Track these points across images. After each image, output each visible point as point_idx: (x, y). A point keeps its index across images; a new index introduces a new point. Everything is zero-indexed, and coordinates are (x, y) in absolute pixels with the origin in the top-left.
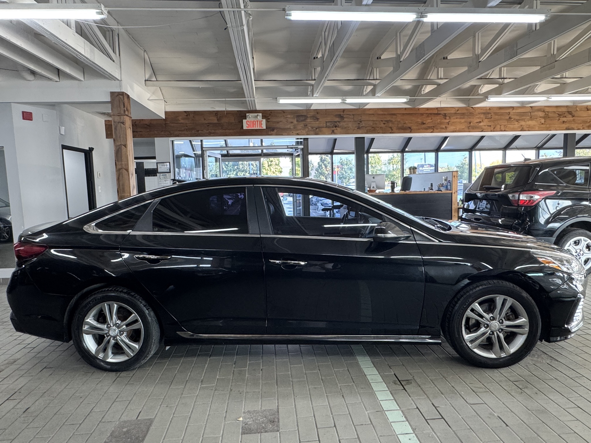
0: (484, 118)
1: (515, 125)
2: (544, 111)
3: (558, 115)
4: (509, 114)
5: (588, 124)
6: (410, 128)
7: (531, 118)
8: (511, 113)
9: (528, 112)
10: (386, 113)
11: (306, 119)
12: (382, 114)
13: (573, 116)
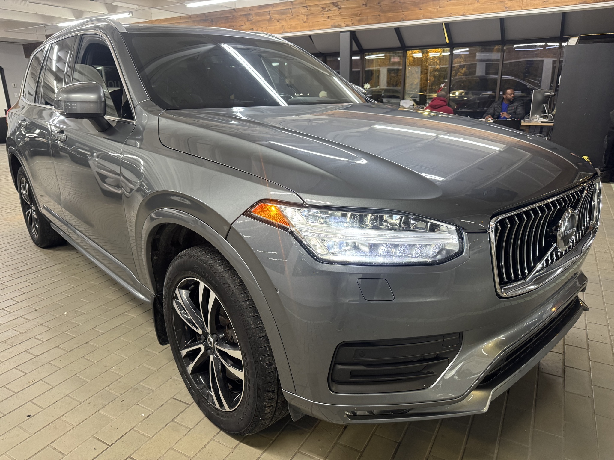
0: (246, 21)
1: (276, 26)
2: (306, 7)
3: (322, 9)
4: (269, 14)
5: (358, 18)
7: (292, 16)
8: (271, 12)
9: (288, 9)
13: (340, 9)
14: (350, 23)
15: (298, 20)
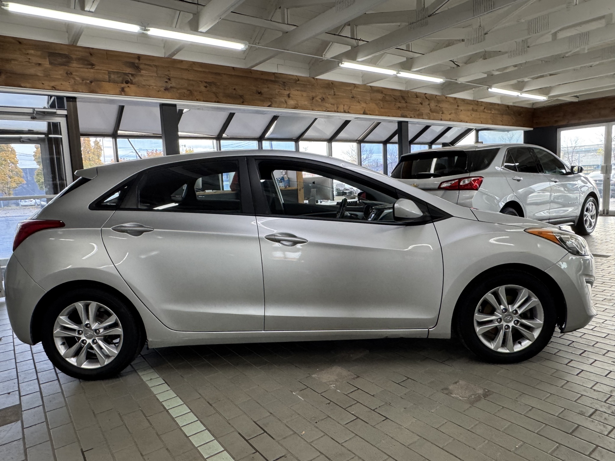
3: (394, 100)
6: (241, 97)
10: (207, 70)
11: (69, 62)
12: (201, 71)
13: (406, 102)
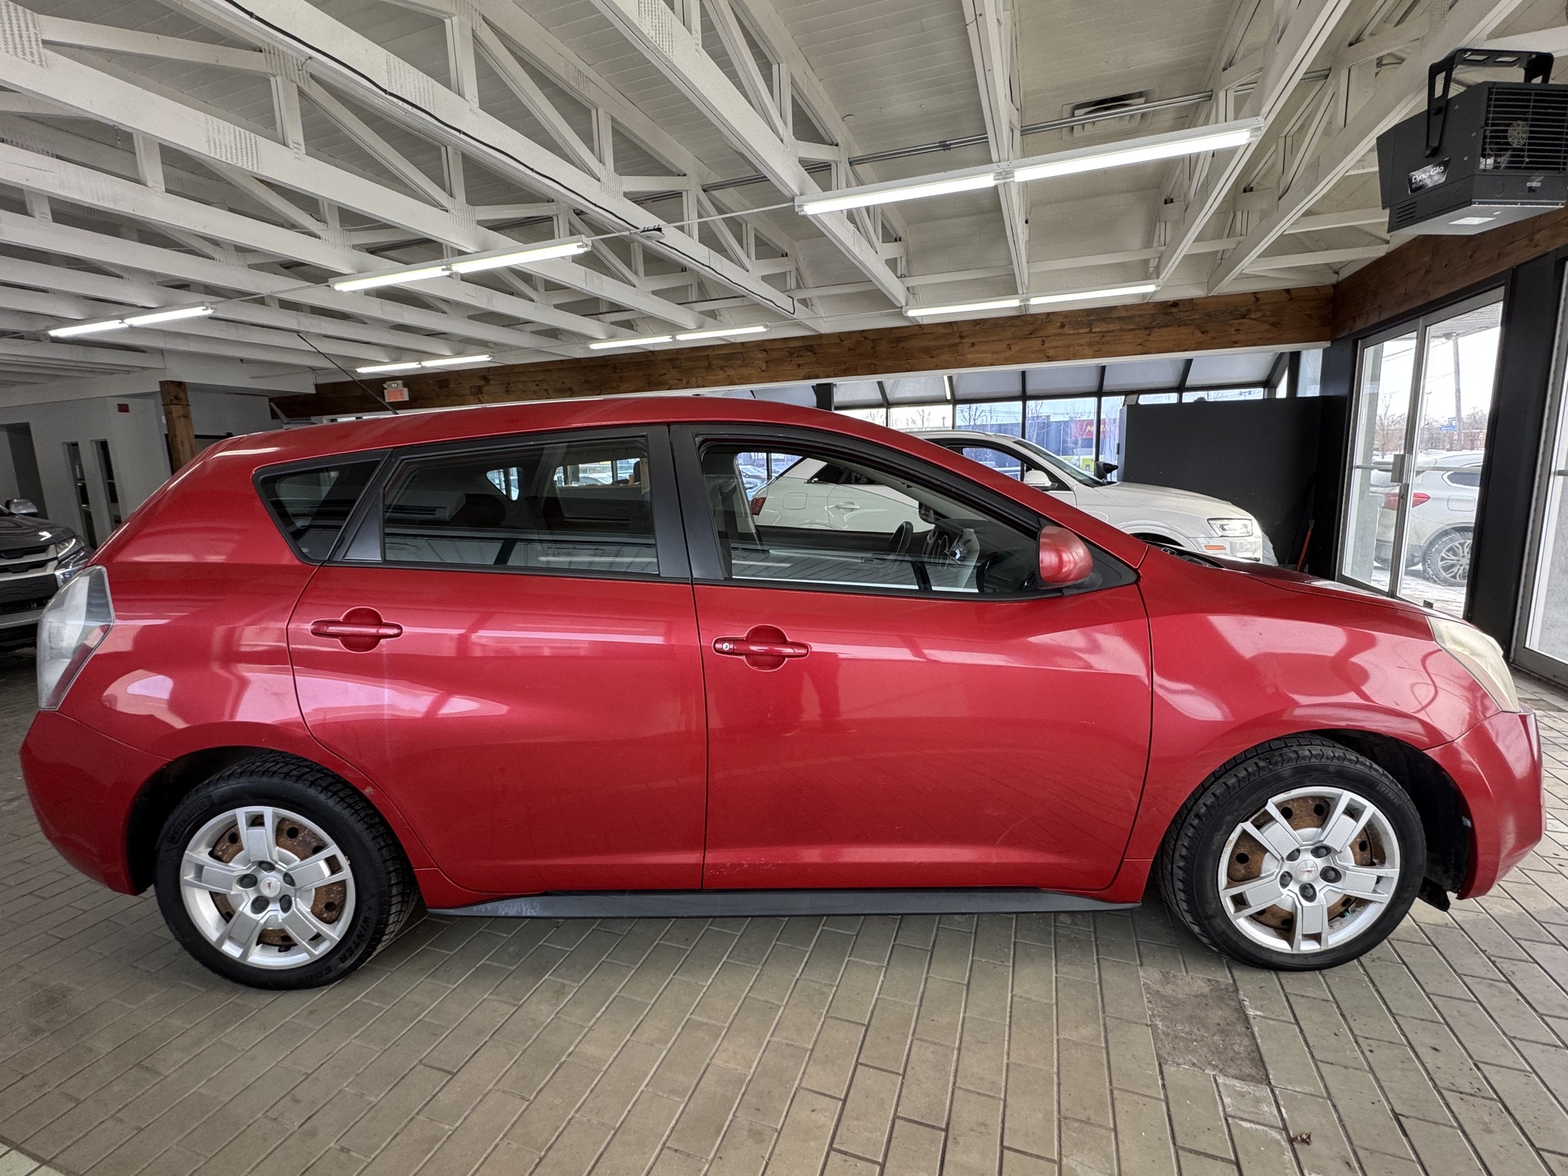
2: (765, 350)
5: (843, 367)
6: (570, 389)
7: (744, 363)
13: (816, 354)
14: (832, 374)
15: (753, 367)
